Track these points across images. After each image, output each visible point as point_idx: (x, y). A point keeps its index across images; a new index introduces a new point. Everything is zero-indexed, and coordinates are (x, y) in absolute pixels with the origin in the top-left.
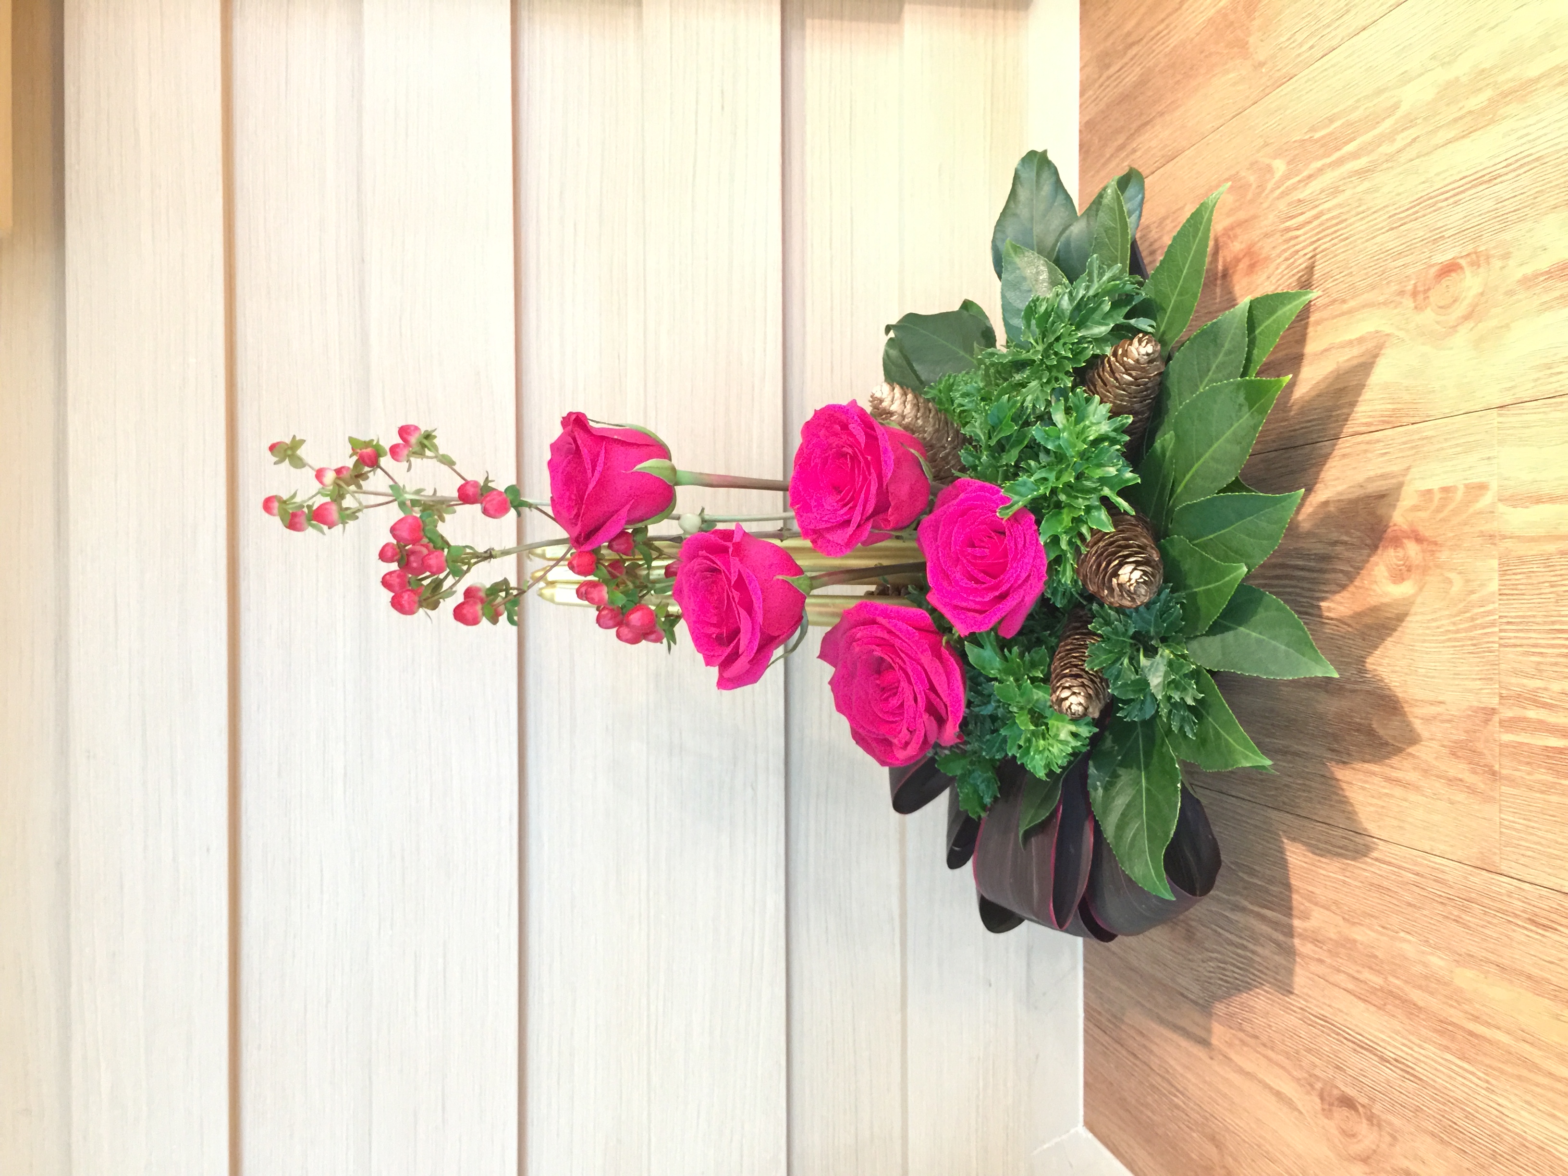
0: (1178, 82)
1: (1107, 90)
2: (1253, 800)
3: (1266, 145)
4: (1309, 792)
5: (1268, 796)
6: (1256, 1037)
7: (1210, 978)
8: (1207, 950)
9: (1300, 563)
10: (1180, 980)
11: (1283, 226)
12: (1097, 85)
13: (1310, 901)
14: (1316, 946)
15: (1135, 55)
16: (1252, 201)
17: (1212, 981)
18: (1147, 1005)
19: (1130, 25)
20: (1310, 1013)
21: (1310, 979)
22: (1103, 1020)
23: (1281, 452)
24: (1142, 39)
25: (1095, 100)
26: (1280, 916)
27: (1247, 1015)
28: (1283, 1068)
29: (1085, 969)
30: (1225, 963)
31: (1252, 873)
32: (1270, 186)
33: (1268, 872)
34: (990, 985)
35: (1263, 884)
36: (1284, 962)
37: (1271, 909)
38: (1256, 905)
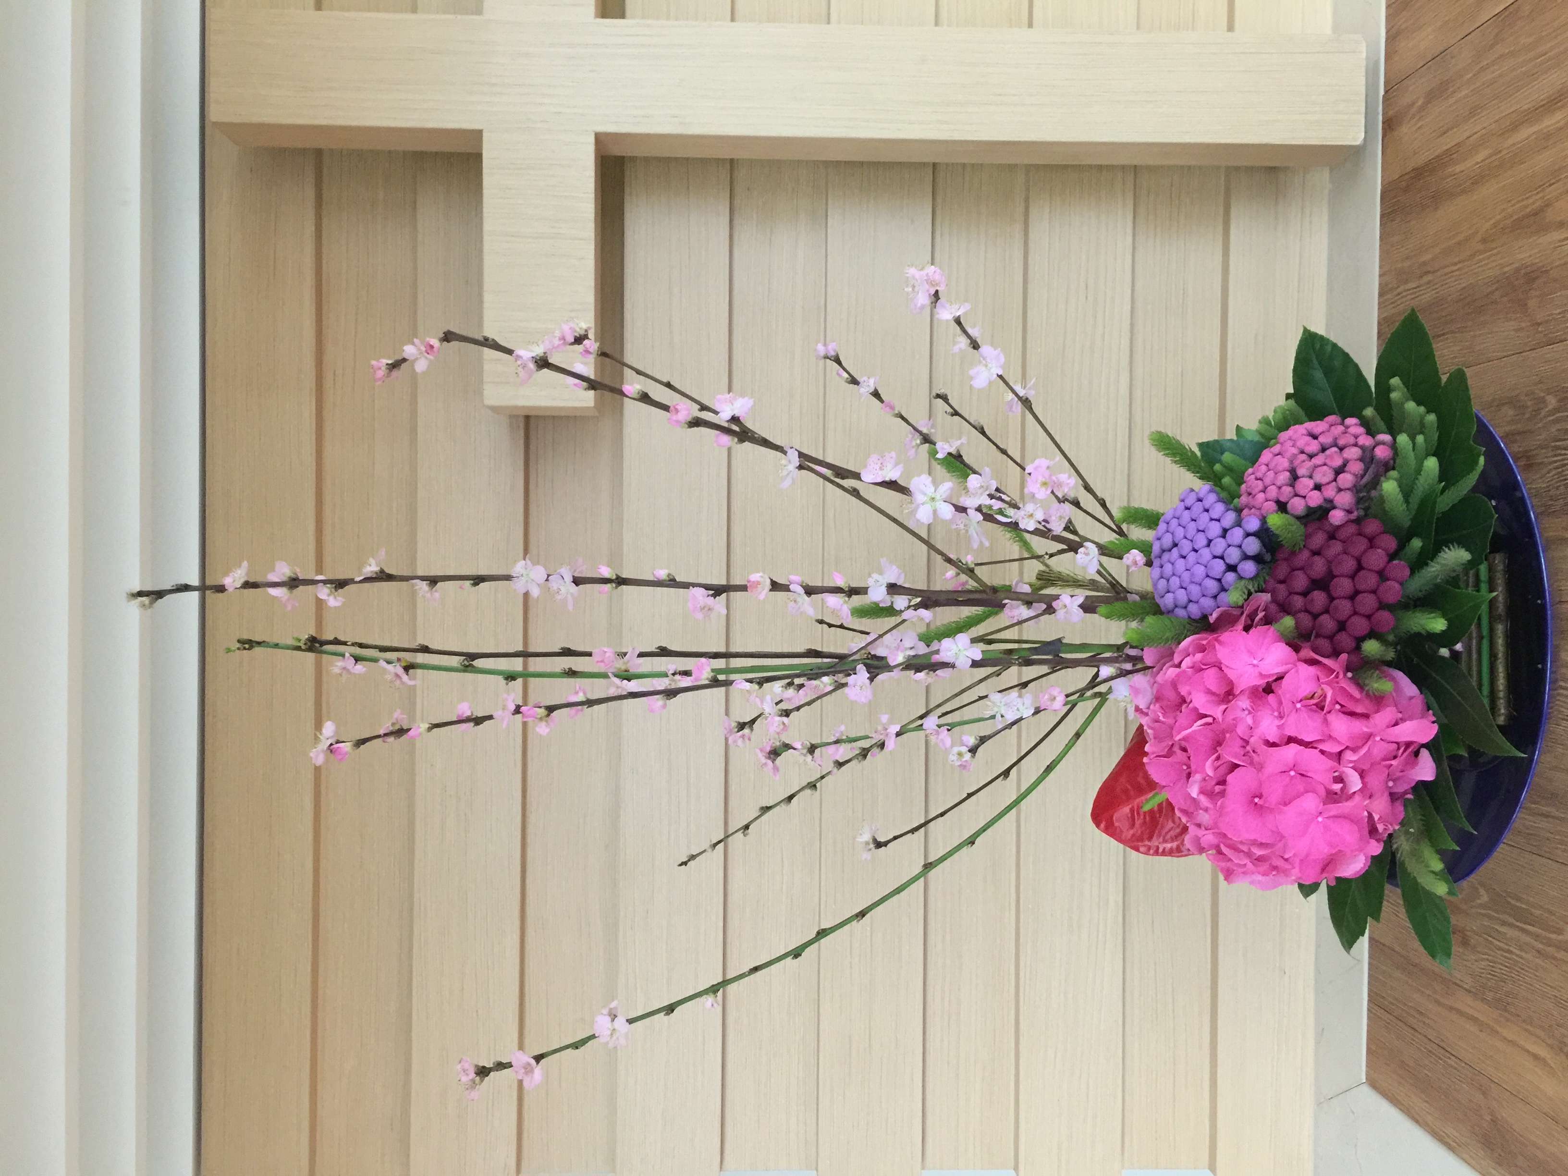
0: (1468, 314)
1: (1404, 300)
3: (1540, 382)
5: (1533, 845)
6: (1518, 1016)
7: (1483, 973)
8: (1478, 952)
10: (1457, 974)
11: (1553, 444)
12: (1395, 293)
15: (1429, 282)
16: (1529, 419)
17: (1482, 975)
18: (1428, 992)
19: (1427, 257)
22: (1386, 1003)
24: (1434, 272)
25: (1393, 303)
26: (1540, 931)
27: (1510, 1000)
28: (1538, 1037)
29: (1370, 964)
30: (1495, 962)
31: (1519, 899)
32: (1543, 413)
33: (1531, 899)
34: (1285, 973)
35: (1528, 908)
36: (1543, 964)
37: (1533, 926)
38: (1521, 922)
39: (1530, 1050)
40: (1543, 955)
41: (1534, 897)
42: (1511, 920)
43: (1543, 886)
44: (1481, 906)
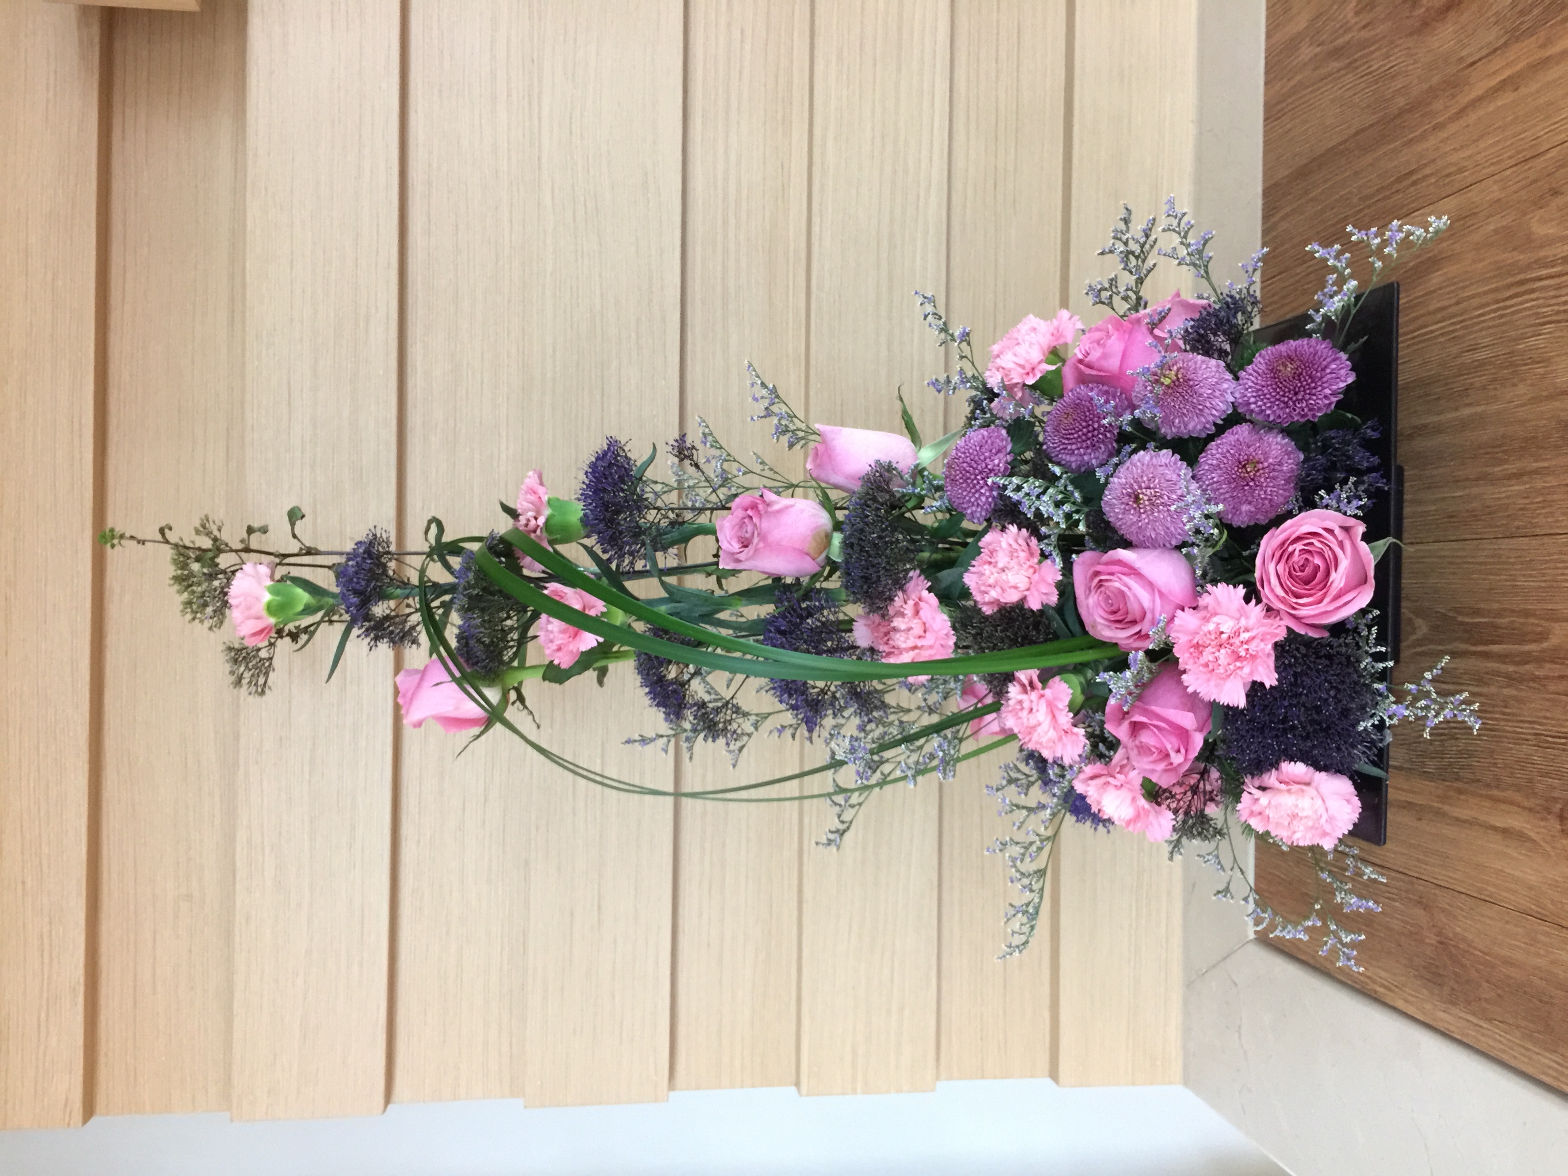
2: (1478, 536)
4: (1550, 506)
5: (1498, 527)
6: (1479, 781)
9: (1544, 272)
13: (1547, 620)
14: (1556, 663)
20: (1547, 736)
21: (1548, 700)
23: (1519, 166)
28: (1512, 803)
31: (1477, 612)
33: (1496, 606)
35: (1490, 620)
36: (1515, 693)
37: (1501, 643)
38: (1481, 644)
39: (1498, 824)
40: (1514, 679)
41: (1498, 602)
42: (1463, 647)
43: (1514, 580)
44: (1419, 642)
